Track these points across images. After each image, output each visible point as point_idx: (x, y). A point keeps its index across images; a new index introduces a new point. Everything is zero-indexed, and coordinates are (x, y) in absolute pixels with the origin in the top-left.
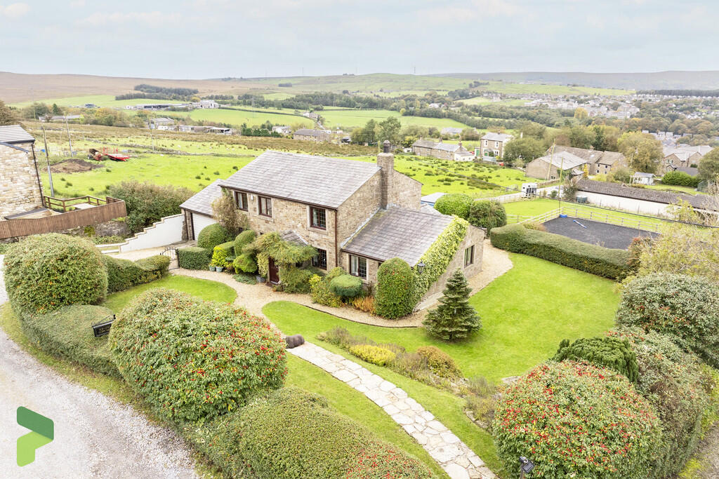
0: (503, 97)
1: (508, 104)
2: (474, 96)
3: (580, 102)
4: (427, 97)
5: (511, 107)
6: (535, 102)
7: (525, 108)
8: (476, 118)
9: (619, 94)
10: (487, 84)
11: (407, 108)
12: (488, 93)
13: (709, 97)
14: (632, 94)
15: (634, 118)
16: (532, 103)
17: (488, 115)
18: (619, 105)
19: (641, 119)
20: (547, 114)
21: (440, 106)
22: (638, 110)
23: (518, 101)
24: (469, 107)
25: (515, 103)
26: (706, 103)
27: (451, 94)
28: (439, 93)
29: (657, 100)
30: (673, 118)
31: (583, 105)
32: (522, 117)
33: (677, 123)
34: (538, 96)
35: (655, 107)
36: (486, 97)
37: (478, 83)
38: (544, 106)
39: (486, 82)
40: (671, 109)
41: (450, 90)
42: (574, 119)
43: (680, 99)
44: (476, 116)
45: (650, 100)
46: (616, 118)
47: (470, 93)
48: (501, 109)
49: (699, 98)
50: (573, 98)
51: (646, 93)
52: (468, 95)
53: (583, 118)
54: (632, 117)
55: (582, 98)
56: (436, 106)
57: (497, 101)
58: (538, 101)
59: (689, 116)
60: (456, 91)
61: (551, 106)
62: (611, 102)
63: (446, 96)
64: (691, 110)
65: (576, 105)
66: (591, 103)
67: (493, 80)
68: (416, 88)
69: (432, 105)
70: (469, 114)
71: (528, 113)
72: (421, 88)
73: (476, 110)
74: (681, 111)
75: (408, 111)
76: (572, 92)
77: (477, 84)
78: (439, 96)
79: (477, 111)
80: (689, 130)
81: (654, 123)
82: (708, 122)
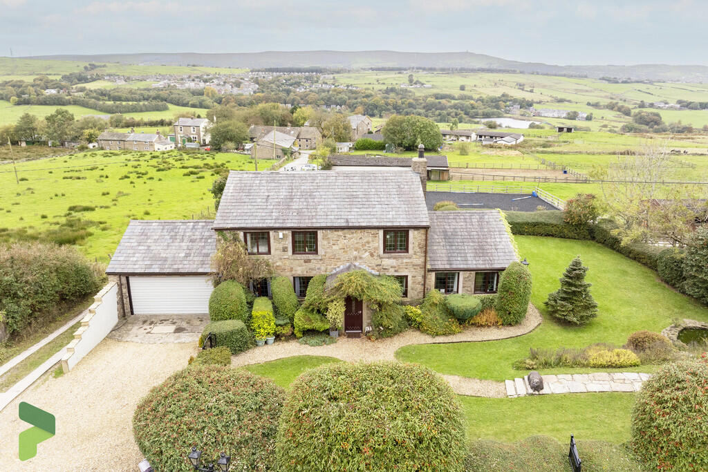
0: (127, 79)
1: (135, 86)
2: (93, 80)
3: (205, 81)
4: (39, 82)
5: (139, 89)
6: (162, 83)
7: (154, 89)
8: (107, 102)
9: (237, 72)
10: (104, 66)
11: (19, 96)
12: (109, 75)
13: (307, 73)
14: (248, 72)
15: (258, 94)
16: (161, 84)
17: (119, 99)
18: (241, 83)
19: (263, 94)
20: (179, 94)
21: (59, 92)
22: (257, 86)
23: (143, 83)
24: (95, 91)
25: (142, 85)
26: (307, 78)
27: (65, 77)
28: (51, 78)
29: (270, 77)
30: (288, 92)
31: (208, 84)
32: (155, 98)
33: (292, 96)
34: (163, 77)
35: (270, 83)
36: (109, 80)
37: (93, 65)
38: (172, 87)
39: (103, 64)
40: (283, 84)
41: (64, 74)
42: (204, 97)
43: (287, 76)
44: (106, 101)
45: (264, 77)
46: (241, 95)
47: (89, 77)
48: (131, 92)
49: (300, 74)
50: (197, 77)
51: (259, 71)
52: (87, 79)
53: (213, 96)
54: (255, 92)
55: (205, 77)
56: (54, 92)
57: (121, 83)
58: (165, 81)
59: (298, 90)
60: (71, 74)
61: (178, 86)
62: (233, 80)
63: (60, 81)
64: (298, 84)
65: (202, 85)
66: (216, 81)
67: (109, 62)
68: (19, 73)
69: (47, 91)
70: (98, 99)
71: (159, 95)
72: (25, 72)
73: (103, 94)
74: (291, 85)
75: (22, 100)
76: (195, 72)
77: (93, 67)
78: (52, 81)
79: (105, 95)
80: (302, 101)
81: (274, 96)
82: (314, 94)
